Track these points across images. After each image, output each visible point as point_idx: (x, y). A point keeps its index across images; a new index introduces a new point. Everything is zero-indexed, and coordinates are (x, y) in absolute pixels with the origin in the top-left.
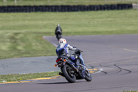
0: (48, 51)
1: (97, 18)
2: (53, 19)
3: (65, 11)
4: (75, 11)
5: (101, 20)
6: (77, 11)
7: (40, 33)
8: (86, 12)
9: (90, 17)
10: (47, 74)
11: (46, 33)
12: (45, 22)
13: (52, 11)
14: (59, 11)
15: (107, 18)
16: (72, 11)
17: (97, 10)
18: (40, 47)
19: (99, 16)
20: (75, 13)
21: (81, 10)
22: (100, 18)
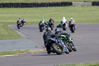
0: (12, 36)
1: (47, 12)
2: (16, 13)
3: (24, 7)
4: (31, 7)
5: (49, 13)
6: (33, 7)
7: (6, 23)
8: (39, 8)
9: (42, 11)
10: (11, 52)
11: (10, 23)
12: (9, 15)
13: (15, 7)
14: (20, 7)
15: (54, 12)
16: (29, 7)
17: (47, 6)
18: (6, 33)
19: (48, 11)
20: (31, 8)
21: (36, 7)
22: (49, 12)
